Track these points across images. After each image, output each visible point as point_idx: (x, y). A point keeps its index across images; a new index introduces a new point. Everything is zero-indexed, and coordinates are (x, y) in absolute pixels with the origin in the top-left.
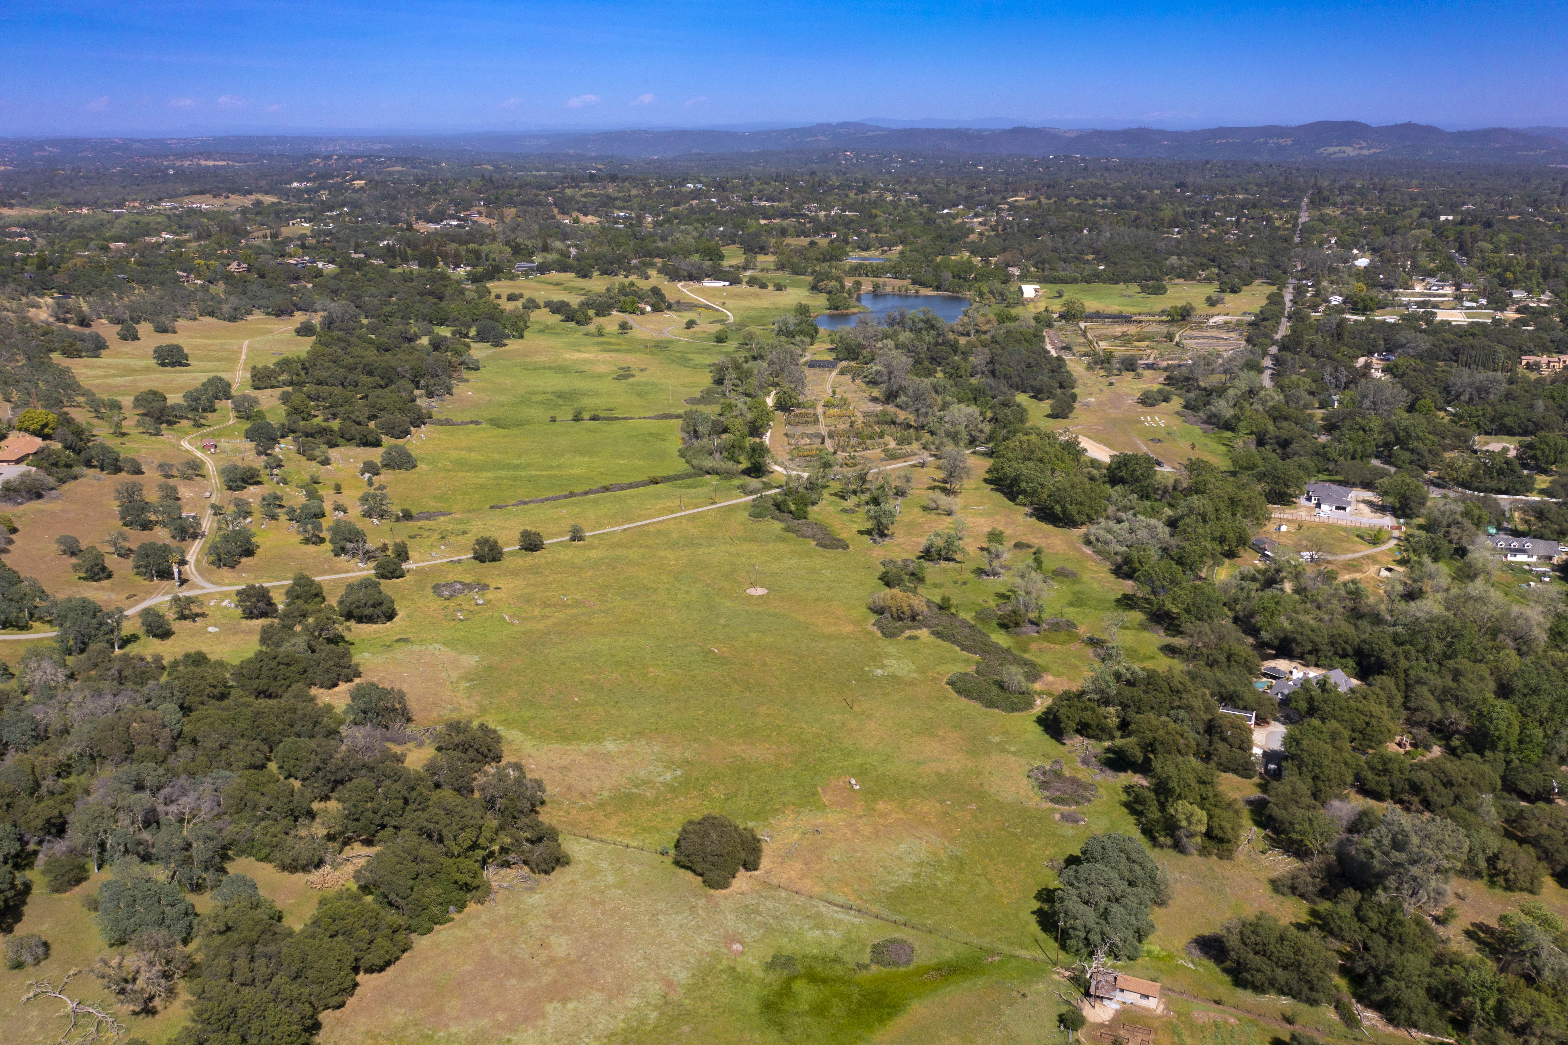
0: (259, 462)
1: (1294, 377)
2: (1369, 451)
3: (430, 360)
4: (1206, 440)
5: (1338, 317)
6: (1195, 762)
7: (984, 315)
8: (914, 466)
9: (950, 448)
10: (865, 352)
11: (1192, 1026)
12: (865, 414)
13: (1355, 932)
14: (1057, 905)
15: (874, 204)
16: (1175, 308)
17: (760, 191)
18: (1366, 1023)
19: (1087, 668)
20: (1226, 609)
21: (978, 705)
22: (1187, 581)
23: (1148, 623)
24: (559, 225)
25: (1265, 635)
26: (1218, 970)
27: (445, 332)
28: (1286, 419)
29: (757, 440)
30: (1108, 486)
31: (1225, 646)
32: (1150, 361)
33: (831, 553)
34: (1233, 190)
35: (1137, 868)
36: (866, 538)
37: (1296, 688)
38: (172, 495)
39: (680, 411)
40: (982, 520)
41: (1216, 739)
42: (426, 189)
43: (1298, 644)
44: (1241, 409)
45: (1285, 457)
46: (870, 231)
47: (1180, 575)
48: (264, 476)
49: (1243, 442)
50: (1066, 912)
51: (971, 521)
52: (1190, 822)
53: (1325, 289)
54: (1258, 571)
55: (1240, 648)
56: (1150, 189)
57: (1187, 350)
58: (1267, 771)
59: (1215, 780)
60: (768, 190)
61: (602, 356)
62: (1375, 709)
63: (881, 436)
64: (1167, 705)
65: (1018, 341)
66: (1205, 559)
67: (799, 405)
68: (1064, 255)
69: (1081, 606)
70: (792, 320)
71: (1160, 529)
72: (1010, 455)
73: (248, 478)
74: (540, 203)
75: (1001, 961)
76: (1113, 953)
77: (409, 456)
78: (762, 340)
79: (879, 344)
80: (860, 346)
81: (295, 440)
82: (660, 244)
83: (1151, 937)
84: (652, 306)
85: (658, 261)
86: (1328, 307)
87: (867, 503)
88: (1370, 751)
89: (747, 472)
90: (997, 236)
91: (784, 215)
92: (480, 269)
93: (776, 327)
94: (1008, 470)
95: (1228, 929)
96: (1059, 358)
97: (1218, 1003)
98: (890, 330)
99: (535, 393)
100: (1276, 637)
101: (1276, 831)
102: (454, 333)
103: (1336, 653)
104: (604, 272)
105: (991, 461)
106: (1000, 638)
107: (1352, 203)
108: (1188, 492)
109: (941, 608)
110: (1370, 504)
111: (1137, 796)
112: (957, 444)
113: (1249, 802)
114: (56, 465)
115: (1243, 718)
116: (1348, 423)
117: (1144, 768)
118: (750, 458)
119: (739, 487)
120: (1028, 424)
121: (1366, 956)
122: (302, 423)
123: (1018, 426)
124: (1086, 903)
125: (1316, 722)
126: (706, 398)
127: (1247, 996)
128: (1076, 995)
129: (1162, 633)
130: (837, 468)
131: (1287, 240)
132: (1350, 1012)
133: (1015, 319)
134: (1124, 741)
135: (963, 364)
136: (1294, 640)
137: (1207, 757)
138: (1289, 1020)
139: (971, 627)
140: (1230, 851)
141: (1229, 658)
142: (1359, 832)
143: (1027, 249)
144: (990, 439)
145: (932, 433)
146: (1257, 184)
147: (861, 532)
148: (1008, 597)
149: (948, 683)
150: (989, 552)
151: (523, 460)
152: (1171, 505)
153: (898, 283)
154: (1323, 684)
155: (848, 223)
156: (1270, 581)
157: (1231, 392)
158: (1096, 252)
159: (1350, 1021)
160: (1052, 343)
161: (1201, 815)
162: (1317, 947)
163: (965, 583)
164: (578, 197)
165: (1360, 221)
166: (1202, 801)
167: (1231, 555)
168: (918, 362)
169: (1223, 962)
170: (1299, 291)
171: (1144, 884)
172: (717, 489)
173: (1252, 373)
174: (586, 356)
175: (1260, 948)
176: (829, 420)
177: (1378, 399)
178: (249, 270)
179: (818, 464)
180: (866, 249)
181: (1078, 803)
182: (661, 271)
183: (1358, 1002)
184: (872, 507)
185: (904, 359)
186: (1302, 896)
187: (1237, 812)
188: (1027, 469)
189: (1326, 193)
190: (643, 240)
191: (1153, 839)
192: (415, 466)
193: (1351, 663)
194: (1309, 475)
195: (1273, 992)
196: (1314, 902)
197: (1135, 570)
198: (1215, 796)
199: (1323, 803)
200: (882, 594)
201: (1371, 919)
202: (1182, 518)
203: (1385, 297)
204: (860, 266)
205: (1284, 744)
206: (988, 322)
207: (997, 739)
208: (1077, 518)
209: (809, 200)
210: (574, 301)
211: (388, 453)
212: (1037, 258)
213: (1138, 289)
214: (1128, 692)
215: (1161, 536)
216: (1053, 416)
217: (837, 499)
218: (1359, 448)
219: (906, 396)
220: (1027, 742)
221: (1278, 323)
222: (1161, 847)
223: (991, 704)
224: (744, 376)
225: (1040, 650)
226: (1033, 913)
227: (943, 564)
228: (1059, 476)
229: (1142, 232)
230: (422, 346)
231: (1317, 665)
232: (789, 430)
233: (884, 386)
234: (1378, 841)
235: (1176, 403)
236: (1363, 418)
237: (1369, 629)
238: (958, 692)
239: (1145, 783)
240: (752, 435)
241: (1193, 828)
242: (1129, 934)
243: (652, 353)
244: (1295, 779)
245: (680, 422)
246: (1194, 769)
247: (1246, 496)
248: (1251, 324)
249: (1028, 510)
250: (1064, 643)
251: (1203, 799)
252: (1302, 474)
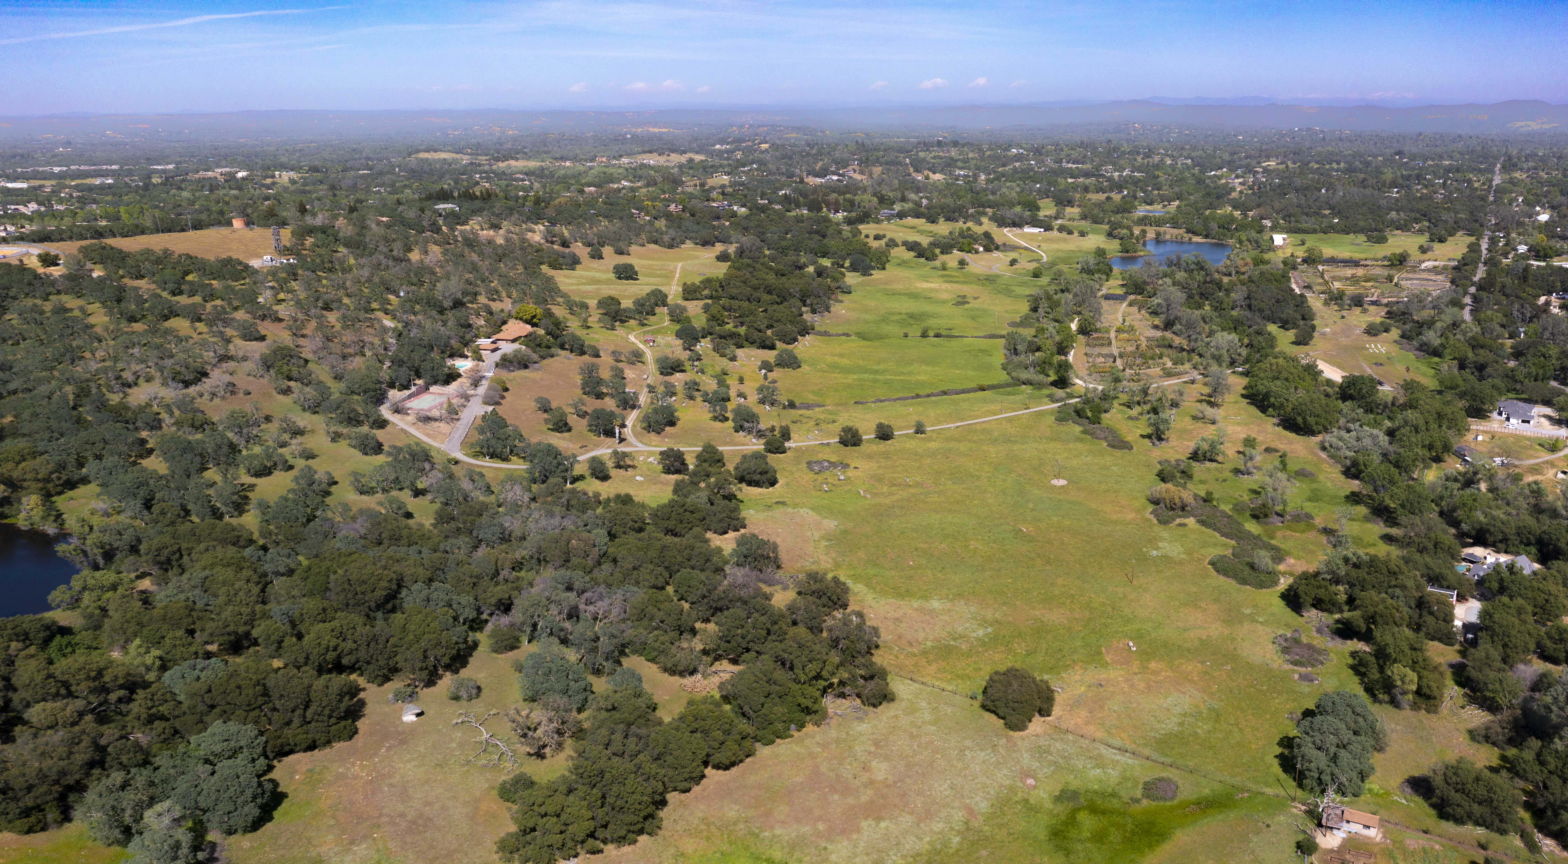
0: (684, 355)
1: (1489, 313)
2: (1549, 374)
3: (815, 284)
4: (1419, 365)
5: (1524, 263)
6: (1408, 632)
7: (1243, 259)
8: (1186, 382)
9: (1214, 368)
10: (1149, 288)
11: (1404, 851)
12: (1148, 339)
13: (1537, 773)
14: (1296, 750)
15: (1157, 167)
16: (1394, 254)
17: (1068, 156)
18: (1545, 849)
19: (1321, 553)
20: (1433, 505)
21: (1234, 582)
22: (1403, 481)
23: (1370, 516)
24: (914, 181)
25: (1464, 527)
26: (1426, 805)
27: (826, 262)
28: (1482, 347)
29: (1063, 358)
30: (1340, 402)
31: (1433, 535)
32: (1374, 299)
33: (1119, 453)
34: (1441, 158)
35: (1360, 720)
36: (1147, 441)
37: (1489, 571)
38: (619, 375)
39: (1004, 333)
40: (1239, 429)
41: (1425, 613)
42: (814, 151)
43: (1491, 534)
44: (1446, 338)
45: (1481, 379)
46: (1153, 189)
47: (1397, 476)
48: (687, 365)
49: (1448, 366)
50: (1303, 757)
51: (1230, 429)
52: (1403, 682)
53: (1514, 239)
54: (1460, 473)
55: (1445, 537)
56: (1375, 156)
57: (1404, 290)
58: (1466, 640)
59: (1424, 647)
60: (1074, 154)
61: (945, 286)
62: (1553, 588)
63: (1160, 357)
64: (1386, 584)
65: (1269, 281)
66: (1417, 463)
67: (1096, 331)
68: (1306, 210)
69: (1317, 501)
70: (1092, 261)
71: (1381, 438)
72: (1262, 375)
73: (675, 367)
74: (900, 163)
75: (1250, 797)
76: (1341, 791)
77: (796, 358)
78: (1068, 276)
79: (1160, 282)
80: (1145, 283)
81: (712, 340)
82: (991, 197)
83: (1371, 778)
84: (984, 247)
85: (989, 211)
86: (1516, 255)
87: (1148, 413)
88: (1549, 623)
89: (1054, 384)
90: (1253, 194)
91: (1087, 175)
92: (854, 214)
93: (1079, 266)
94: (1260, 387)
95: (1434, 771)
96: (1302, 296)
97: (1425, 832)
98: (1168, 270)
99: (893, 314)
100: (1473, 528)
101: (1473, 690)
102: (833, 264)
103: (1521, 542)
104: (948, 219)
105: (1247, 379)
106: (1252, 527)
107: (1536, 169)
108: (1404, 407)
109: (1205, 501)
110: (1549, 418)
111: (1361, 660)
112: (1220, 365)
113: (1451, 666)
115: (1446, 595)
116: (1532, 350)
117: (1366, 637)
118: (1057, 373)
119: (1048, 396)
120: (1277, 350)
121: (1546, 794)
122: (718, 328)
123: (1269, 351)
124: (1319, 749)
125: (1505, 599)
126: (1024, 322)
127: (1449, 827)
128: (1311, 825)
129: (1382, 524)
130: (1125, 382)
131: (1483, 199)
132: (1533, 840)
133: (1267, 262)
134: (1350, 614)
135: (1226, 300)
136: (1488, 531)
137: (1417, 628)
138: (1483, 847)
139: (1229, 517)
140: (1436, 706)
141: (1436, 545)
142: (1539, 691)
143: (1277, 205)
144: (1247, 361)
145: (1201, 356)
146: (1459, 153)
147: (1143, 436)
148: (1259, 493)
149: (1209, 563)
150: (1245, 455)
151: (881, 367)
152: (1390, 418)
153: (1176, 231)
154: (1511, 568)
155: (1136, 182)
156: (1469, 481)
157: (1439, 325)
158: (1331, 208)
159: (1533, 847)
160: (1297, 283)
161: (1413, 676)
162: (1506, 787)
163: (1225, 480)
164: (928, 159)
165: (1542, 183)
166: (1413, 667)
167: (1438, 460)
168: (1190, 297)
169: (1430, 798)
170: (1493, 241)
171: (1366, 733)
172: (1030, 397)
173: (1456, 309)
174: (932, 285)
175: (1459, 786)
176: (1119, 343)
177: (1556, 331)
178: (683, 210)
179: (1110, 379)
180: (1150, 204)
181: (1313, 666)
182: (993, 219)
183: (1539, 832)
184: (1152, 415)
185: (1179, 294)
186: (1494, 744)
187: (1441, 674)
188: (1276, 387)
189: (1515, 160)
190: (978, 193)
191: (1374, 696)
192: (800, 367)
193: (1533, 550)
194: (1500, 394)
195: (1470, 823)
196: (1503, 749)
197: (1361, 472)
198: (1424, 660)
199: (1511, 667)
200: (1159, 488)
201: (1549, 763)
202: (1398, 428)
203: (1562, 247)
204: (1146, 217)
205: (1480, 617)
206: (1246, 264)
207: (1248, 611)
208: (1315, 428)
209: (1106, 163)
210: (925, 241)
211: (780, 355)
212: (1285, 212)
213: (1365, 239)
214: (1354, 573)
215: (1382, 443)
216: (1297, 343)
217: (1125, 408)
218: (1541, 372)
219: (1181, 324)
220: (1272, 614)
221: (1476, 268)
222: (1380, 702)
223: (1243, 582)
224: (1054, 305)
225: (1284, 537)
226: (1276, 757)
227: (1208, 464)
228: (1301, 393)
229: (1368, 191)
230: (809, 273)
231: (1506, 552)
232: (1088, 350)
233: (1163, 316)
234: (1555, 699)
235: (1395, 333)
236: (1544, 346)
237: (1548, 522)
238: (1218, 571)
239: (1367, 649)
240: (1059, 353)
241: (1406, 687)
242: (1354, 775)
243: (983, 285)
244: (1488, 646)
245: (1003, 341)
246: (1407, 639)
247: (1450, 411)
248: (1455, 268)
249: (1276, 420)
250: (1303, 532)
251: (1414, 662)
252: (1495, 393)
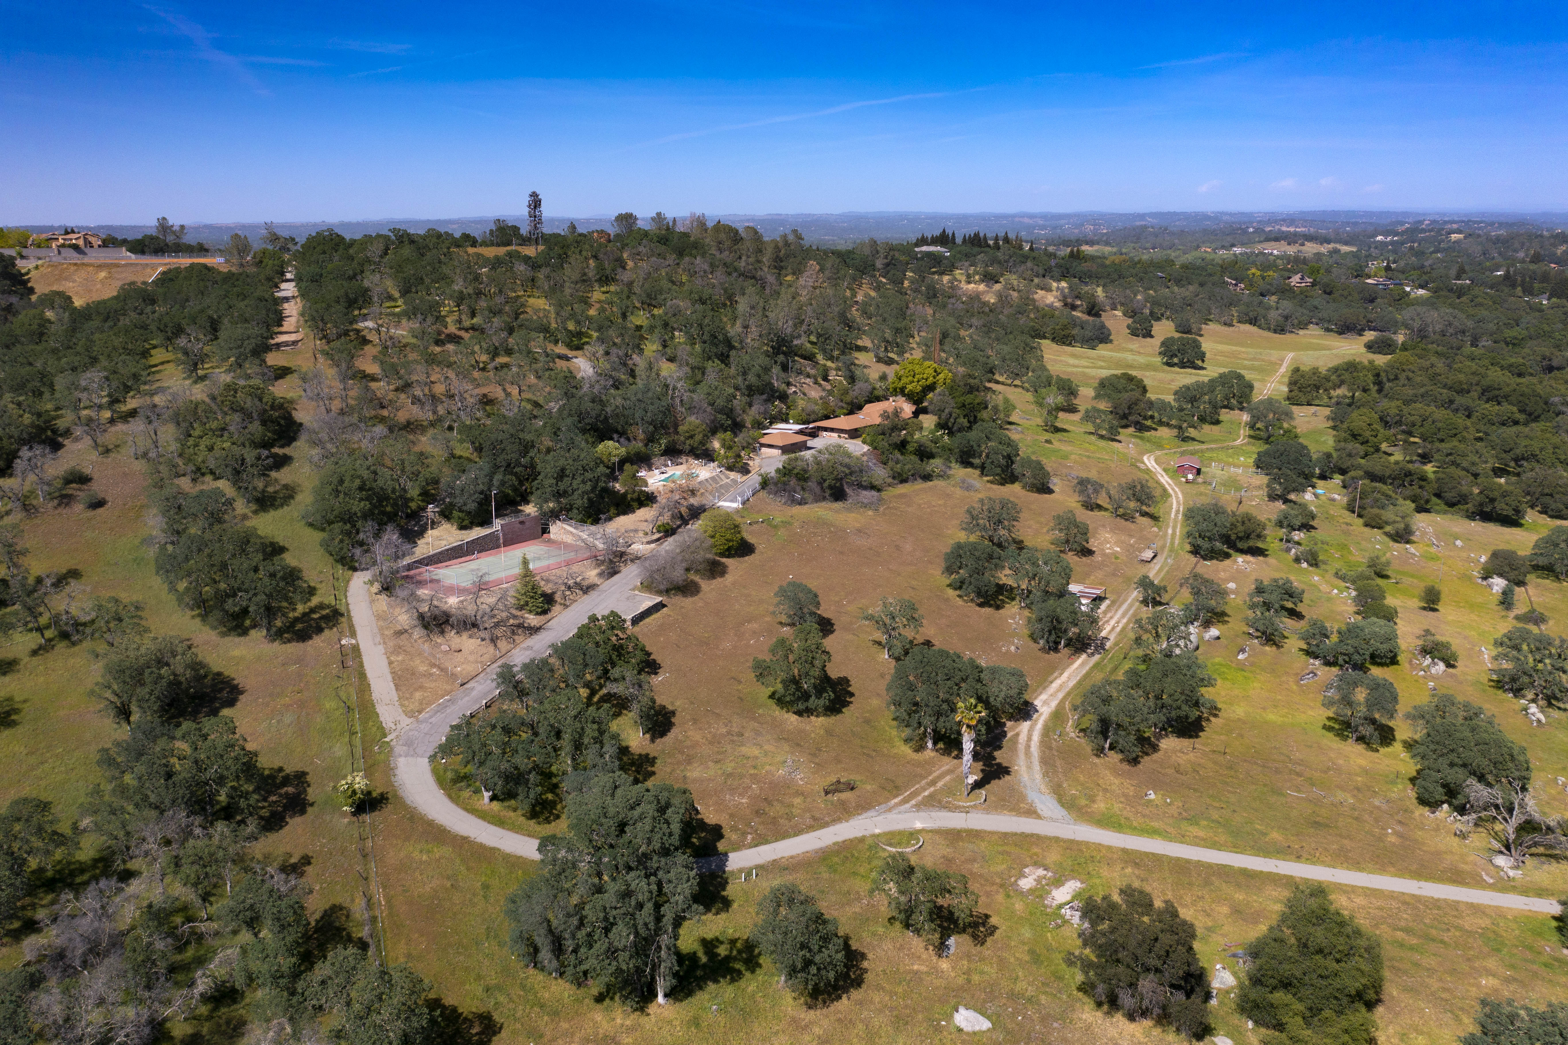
0: (1268, 512)
38: (1077, 542)
73: (1239, 538)
81: (1348, 485)
114: (902, 446)
122: (1363, 460)
178: (1313, 284)
211: (1541, 544)
